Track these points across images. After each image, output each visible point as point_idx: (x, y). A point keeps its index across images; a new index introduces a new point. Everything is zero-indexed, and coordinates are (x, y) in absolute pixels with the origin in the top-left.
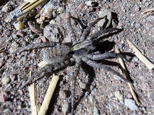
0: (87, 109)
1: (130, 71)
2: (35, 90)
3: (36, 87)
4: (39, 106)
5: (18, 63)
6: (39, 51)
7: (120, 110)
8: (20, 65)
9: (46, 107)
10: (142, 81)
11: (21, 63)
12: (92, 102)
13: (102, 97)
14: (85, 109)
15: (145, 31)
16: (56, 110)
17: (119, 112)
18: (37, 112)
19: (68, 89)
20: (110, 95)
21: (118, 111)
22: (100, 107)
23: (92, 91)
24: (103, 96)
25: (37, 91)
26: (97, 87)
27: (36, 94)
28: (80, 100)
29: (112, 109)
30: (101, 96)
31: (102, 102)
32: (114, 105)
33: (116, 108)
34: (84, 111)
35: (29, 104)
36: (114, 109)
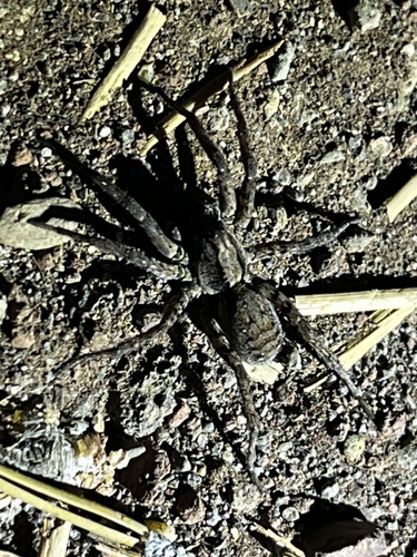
0: (332, 181)
1: (189, 81)
2: (346, 350)
3: (339, 350)
4: (375, 317)
5: (283, 452)
6: (221, 411)
7: (304, 88)
8: (287, 441)
9: (376, 296)
10: (203, 38)
11: (282, 442)
12: (313, 174)
13: (289, 149)
14: (335, 188)
15: (14, 55)
16: (363, 268)
17: (308, 90)
18: (388, 315)
19: (305, 259)
20: (276, 127)
21: (308, 94)
22: (315, 147)
23: (284, 184)
24: (284, 147)
25: (345, 342)
26: (266, 174)
27: (353, 340)
28: (319, 211)
29: (311, 113)
30: (286, 153)
31: (299, 145)
32: (297, 108)
33: (302, 101)
34: (339, 189)
35: (374, 350)
36: (309, 107)
